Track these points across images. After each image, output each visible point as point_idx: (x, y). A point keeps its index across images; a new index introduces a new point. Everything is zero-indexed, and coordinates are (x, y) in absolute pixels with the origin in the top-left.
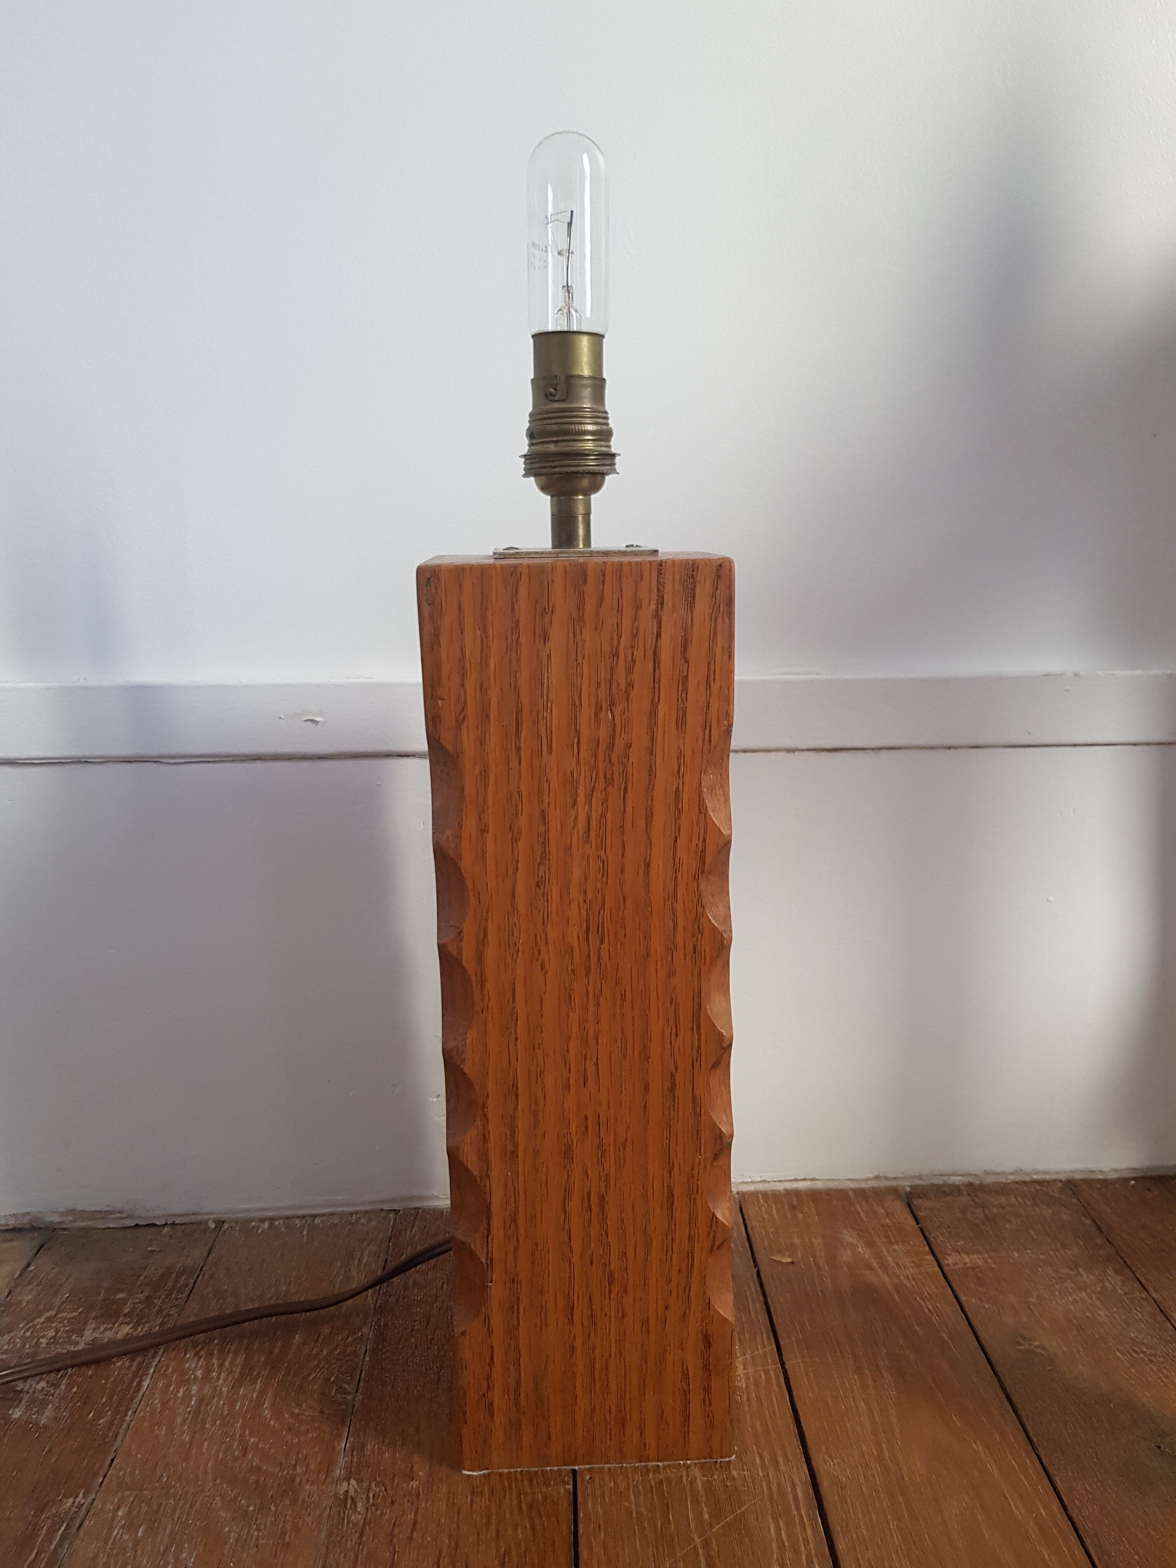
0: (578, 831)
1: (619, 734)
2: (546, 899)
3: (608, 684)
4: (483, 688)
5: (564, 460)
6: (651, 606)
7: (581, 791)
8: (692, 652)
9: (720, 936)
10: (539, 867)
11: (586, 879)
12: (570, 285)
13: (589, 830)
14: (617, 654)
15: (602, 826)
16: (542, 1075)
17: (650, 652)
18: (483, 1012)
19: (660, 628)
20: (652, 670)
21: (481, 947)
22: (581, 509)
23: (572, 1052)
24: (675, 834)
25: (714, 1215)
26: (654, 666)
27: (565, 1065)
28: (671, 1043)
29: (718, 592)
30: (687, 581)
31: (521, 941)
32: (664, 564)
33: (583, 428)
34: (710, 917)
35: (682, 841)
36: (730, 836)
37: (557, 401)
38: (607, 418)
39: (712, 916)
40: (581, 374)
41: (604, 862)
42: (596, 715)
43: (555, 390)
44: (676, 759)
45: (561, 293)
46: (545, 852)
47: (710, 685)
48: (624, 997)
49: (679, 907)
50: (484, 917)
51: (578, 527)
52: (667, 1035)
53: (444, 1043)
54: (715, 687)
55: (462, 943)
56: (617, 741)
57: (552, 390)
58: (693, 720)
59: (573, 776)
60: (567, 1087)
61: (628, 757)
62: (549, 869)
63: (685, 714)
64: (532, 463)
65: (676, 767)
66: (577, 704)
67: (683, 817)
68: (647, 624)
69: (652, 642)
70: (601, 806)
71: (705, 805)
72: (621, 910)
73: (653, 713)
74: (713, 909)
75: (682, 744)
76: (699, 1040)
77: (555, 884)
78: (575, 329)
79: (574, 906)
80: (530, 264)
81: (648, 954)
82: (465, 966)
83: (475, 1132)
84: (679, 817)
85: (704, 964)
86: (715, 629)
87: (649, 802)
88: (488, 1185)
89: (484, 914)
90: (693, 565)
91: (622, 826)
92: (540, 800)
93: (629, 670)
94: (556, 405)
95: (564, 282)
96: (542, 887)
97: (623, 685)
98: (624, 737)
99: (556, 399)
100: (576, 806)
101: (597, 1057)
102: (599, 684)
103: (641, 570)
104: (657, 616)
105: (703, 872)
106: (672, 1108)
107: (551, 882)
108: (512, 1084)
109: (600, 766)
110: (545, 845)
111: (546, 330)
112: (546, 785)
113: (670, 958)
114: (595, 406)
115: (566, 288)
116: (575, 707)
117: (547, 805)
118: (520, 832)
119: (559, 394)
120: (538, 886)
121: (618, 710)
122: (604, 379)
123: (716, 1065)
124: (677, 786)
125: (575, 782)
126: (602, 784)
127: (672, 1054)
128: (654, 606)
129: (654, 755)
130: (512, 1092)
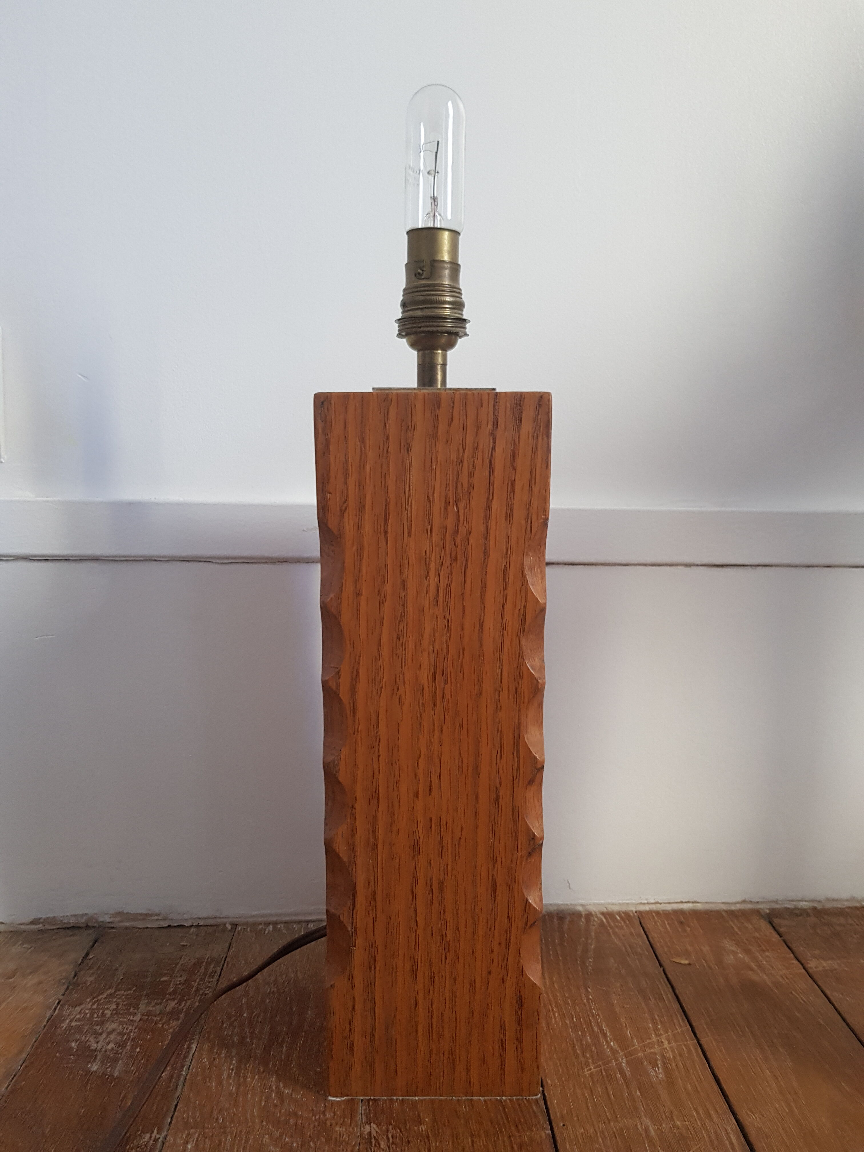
0: (429, 597)
1: (462, 523)
2: (404, 648)
3: (455, 485)
4: (361, 485)
5: (427, 322)
6: (489, 426)
7: (432, 565)
8: (519, 462)
9: (535, 682)
10: (399, 624)
11: (435, 634)
12: (435, 196)
13: (438, 596)
14: (462, 462)
15: (448, 593)
16: (397, 785)
17: (487, 461)
18: (354, 734)
19: (495, 443)
20: (488, 474)
21: (354, 683)
22: (440, 360)
23: (421, 767)
24: (503, 601)
25: (527, 900)
26: (490, 472)
27: (416, 777)
28: (496, 764)
29: (539, 417)
30: (516, 408)
31: (384, 680)
32: (499, 395)
33: (442, 299)
34: (529, 666)
35: (508, 606)
36: (545, 604)
37: (423, 279)
38: (461, 294)
39: (530, 665)
40: (442, 259)
41: (448, 621)
42: (445, 508)
43: (423, 271)
44: (505, 544)
45: (430, 201)
46: (404, 613)
47: (532, 487)
48: (461, 727)
49: (505, 657)
50: (357, 660)
51: (437, 374)
52: (494, 756)
53: (324, 758)
54: (536, 489)
55: (340, 680)
56: (460, 528)
57: (420, 271)
58: (519, 514)
59: (426, 554)
60: (416, 795)
61: (468, 540)
62: (407, 625)
63: (512, 509)
64: (404, 325)
65: (505, 550)
66: (431, 499)
67: (509, 588)
68: (485, 441)
69: (488, 453)
70: (447, 578)
71: (526, 579)
72: (461, 659)
73: (488, 507)
74: (531, 660)
75: (510, 532)
76: (518, 762)
77: (411, 637)
78: (439, 226)
79: (425, 654)
80: (406, 181)
81: (481, 694)
82: (342, 698)
83: (346, 827)
84: (506, 588)
85: (524, 703)
86: (537, 445)
87: (484, 576)
88: (354, 869)
89: (357, 658)
90: (521, 396)
91: (462, 595)
92: (402, 573)
93: (471, 475)
94: (424, 282)
95: (431, 194)
96: (401, 639)
97: (466, 486)
98: (466, 525)
99: (423, 277)
100: (428, 578)
101: (440, 773)
102: (447, 485)
103: (481, 400)
104: (493, 434)
105: (523, 631)
106: (497, 815)
107: (408, 636)
108: (374, 790)
109: (447, 548)
110: (404, 606)
111: (416, 227)
112: (406, 562)
113: (497, 697)
114: (452, 284)
115: (433, 198)
116: (429, 502)
117: (407, 576)
118: (385, 596)
119: (425, 273)
120: (398, 638)
121: (461, 505)
122: (459, 265)
123: (531, 782)
124: (505, 564)
125: (428, 559)
126: (448, 561)
127: (498, 772)
128: (491, 427)
129: (488, 540)
130: (375, 797)
